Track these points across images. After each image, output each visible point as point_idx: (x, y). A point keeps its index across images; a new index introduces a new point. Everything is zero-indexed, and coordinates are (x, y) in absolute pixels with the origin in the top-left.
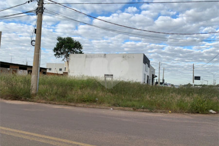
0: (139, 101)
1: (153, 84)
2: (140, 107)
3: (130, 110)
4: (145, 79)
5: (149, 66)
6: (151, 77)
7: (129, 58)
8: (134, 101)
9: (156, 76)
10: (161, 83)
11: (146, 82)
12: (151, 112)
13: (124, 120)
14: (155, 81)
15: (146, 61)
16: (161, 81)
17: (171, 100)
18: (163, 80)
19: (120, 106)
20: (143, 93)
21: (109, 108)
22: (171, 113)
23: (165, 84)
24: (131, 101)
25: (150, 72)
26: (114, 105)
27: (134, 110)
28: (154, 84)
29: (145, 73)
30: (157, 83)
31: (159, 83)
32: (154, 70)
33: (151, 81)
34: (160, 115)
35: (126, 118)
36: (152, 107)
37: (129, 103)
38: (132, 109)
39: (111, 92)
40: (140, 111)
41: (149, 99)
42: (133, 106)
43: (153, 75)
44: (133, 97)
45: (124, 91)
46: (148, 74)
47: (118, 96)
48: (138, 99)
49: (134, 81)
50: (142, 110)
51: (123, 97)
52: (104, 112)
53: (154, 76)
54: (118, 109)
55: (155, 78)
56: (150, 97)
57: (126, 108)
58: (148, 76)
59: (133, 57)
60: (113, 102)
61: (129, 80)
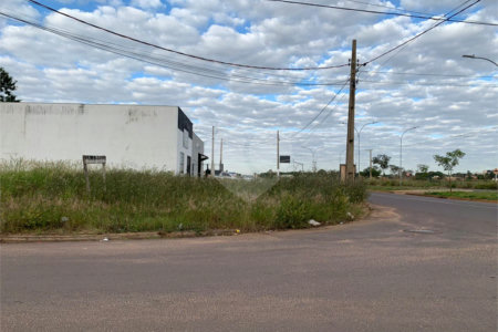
0: (171, 214)
1: (199, 175)
2: (174, 228)
3: (152, 238)
4: (182, 164)
5: (191, 135)
6: (195, 161)
7: (144, 115)
8: (162, 215)
9: (207, 158)
10: (217, 173)
11: (185, 172)
12: (199, 235)
13: (139, 261)
14: (204, 168)
15: (184, 123)
16: (217, 168)
17: (240, 207)
18: (221, 166)
19: (126, 231)
20: (181, 196)
21: (98, 237)
22: (241, 232)
23: (225, 174)
24: (153, 215)
25: (194, 147)
26: (112, 229)
27: (162, 235)
28: (203, 174)
29: (184, 151)
30: (208, 172)
31: (213, 172)
32: (202, 143)
33: (196, 167)
34: (219, 241)
35: (143, 256)
36: (200, 225)
37: (148, 221)
38: (155, 234)
39: (103, 199)
40: (175, 237)
41: (194, 207)
42: (158, 227)
43: (200, 155)
44: (157, 205)
45: (136, 194)
46: (189, 153)
47: (120, 206)
48: (169, 210)
49: (159, 170)
50: (179, 233)
51: (135, 208)
52: (85, 248)
53: (201, 158)
54: (123, 239)
55: (205, 162)
56: (196, 203)
57: (142, 234)
58: (189, 158)
59: (155, 114)
60: (108, 223)
61: (147, 169)
